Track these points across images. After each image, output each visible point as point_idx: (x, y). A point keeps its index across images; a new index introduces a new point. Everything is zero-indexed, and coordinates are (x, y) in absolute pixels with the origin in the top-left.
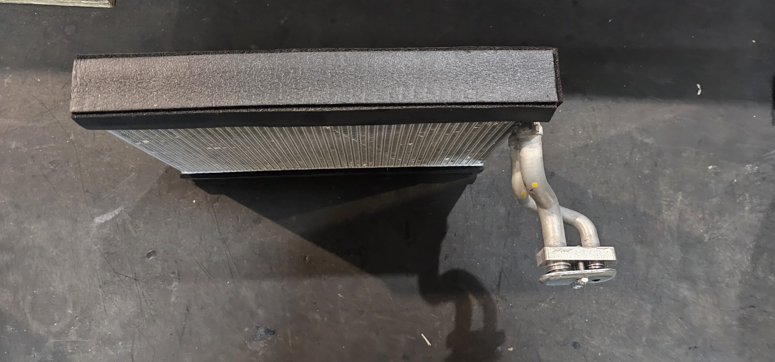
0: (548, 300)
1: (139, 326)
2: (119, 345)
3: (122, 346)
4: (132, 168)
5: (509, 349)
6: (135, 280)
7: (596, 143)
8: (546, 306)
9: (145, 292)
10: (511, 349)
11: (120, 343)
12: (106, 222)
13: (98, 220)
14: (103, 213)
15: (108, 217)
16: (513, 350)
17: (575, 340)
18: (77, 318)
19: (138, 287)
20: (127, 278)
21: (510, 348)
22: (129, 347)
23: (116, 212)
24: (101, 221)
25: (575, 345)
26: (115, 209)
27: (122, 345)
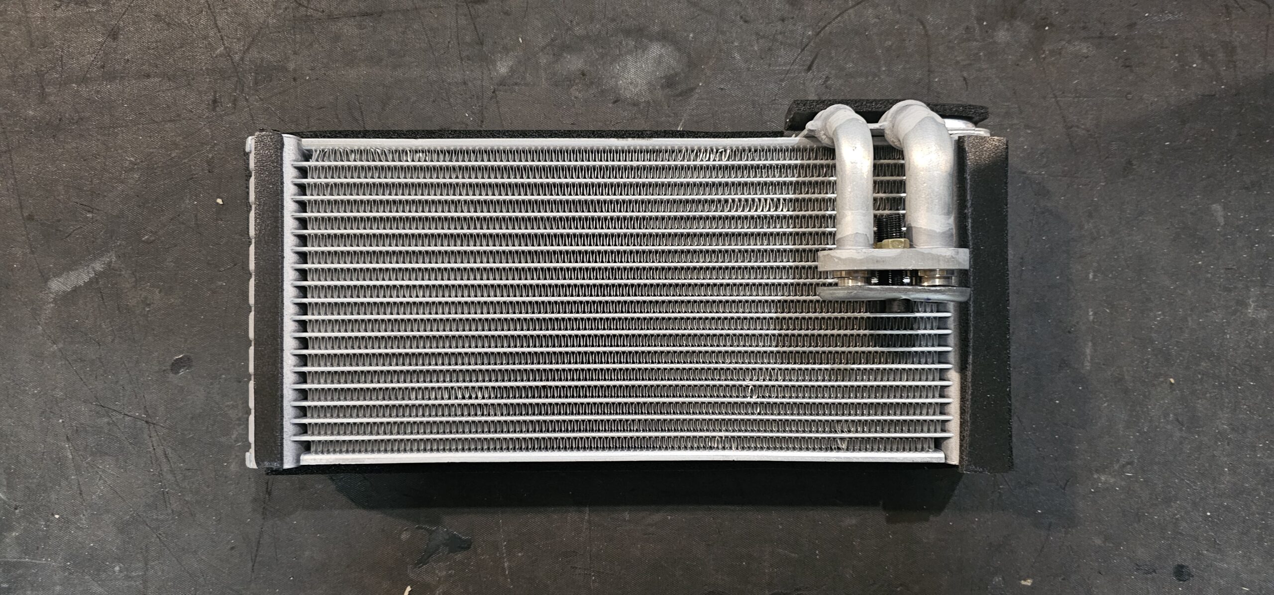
0: (1116, 467)
1: (158, 528)
2: (114, 572)
3: (122, 575)
4: (131, 162)
5: (1023, 582)
6: (147, 422)
7: (1234, 91)
8: (1112, 480)
9: (169, 451)
10: (1028, 583)
11: (117, 568)
12: (75, 290)
13: (57, 285)
14: (68, 268)
15: (81, 277)
16: (1032, 584)
17: (1179, 561)
18: (17, 511)
19: (154, 439)
20: (127, 418)
21: (1025, 580)
22: (138, 576)
23: (98, 266)
24: (64, 288)
25: (1181, 572)
26: (95, 258)
27: (120, 571)
